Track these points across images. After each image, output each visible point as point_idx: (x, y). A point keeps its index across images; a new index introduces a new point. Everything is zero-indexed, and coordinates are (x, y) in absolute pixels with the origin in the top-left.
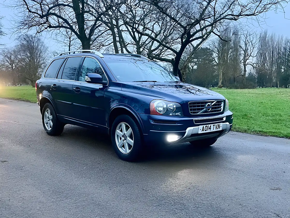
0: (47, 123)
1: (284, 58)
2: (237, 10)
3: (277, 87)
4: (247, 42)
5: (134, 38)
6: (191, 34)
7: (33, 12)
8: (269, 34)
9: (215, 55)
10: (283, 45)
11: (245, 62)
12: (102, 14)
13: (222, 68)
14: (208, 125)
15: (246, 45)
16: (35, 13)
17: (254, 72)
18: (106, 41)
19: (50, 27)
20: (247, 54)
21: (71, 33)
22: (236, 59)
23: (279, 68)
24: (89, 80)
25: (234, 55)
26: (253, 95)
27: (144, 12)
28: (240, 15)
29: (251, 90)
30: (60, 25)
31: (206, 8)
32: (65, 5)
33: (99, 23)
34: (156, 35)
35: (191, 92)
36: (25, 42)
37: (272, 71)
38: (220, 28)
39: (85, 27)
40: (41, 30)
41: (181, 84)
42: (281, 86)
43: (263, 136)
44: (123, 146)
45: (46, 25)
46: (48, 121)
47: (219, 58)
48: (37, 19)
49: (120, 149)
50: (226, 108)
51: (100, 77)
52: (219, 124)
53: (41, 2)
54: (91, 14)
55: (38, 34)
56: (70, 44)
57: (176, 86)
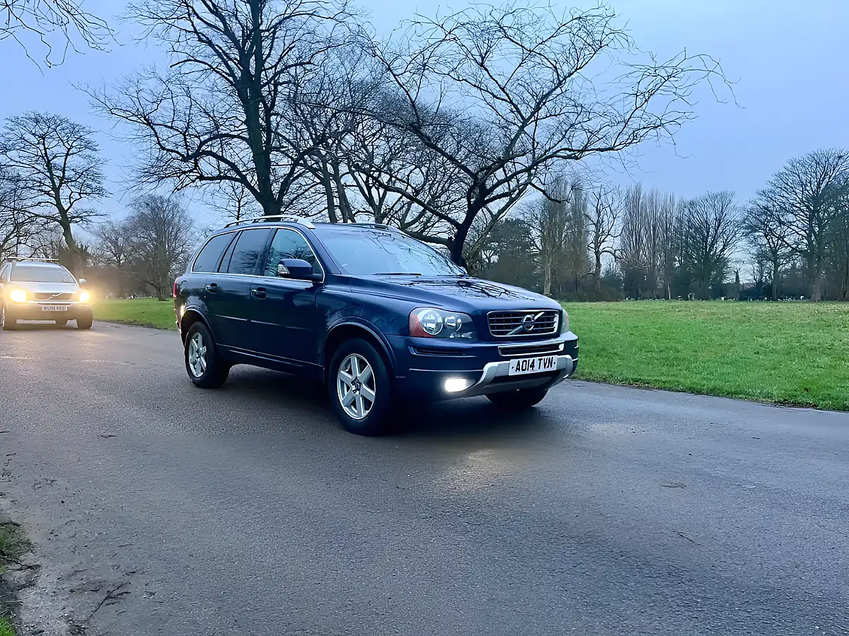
0: (194, 364)
1: (677, 238)
2: (579, 139)
3: (667, 298)
4: (601, 208)
5: (370, 200)
6: (488, 187)
7: (168, 150)
8: (646, 192)
9: (535, 233)
10: (676, 214)
11: (597, 247)
12: (305, 152)
13: (550, 260)
14: (527, 359)
15: (598, 212)
16: (172, 151)
17: (616, 268)
18: (314, 204)
19: (201, 178)
20: (601, 229)
21: (243, 191)
22: (578, 242)
23: (669, 260)
24: (286, 272)
25: (573, 233)
26: (617, 313)
27: (391, 150)
28: (585, 149)
29: (611, 304)
30: (222, 175)
31: (517, 136)
32: (233, 137)
33: (298, 170)
34: (417, 192)
35: (489, 295)
36: (147, 211)
37: (655, 265)
38: (544, 176)
39: (272, 178)
40: (184, 184)
41: (471, 280)
42: (674, 297)
43: (643, 388)
44: (354, 404)
45: (193, 175)
46: (197, 358)
47: (543, 240)
48: (176, 164)
49: (346, 409)
50: (563, 327)
51: (308, 265)
52: (551, 357)
53: (186, 132)
54: (283, 152)
55: (177, 193)
56: (239, 212)
57: (459, 282)
